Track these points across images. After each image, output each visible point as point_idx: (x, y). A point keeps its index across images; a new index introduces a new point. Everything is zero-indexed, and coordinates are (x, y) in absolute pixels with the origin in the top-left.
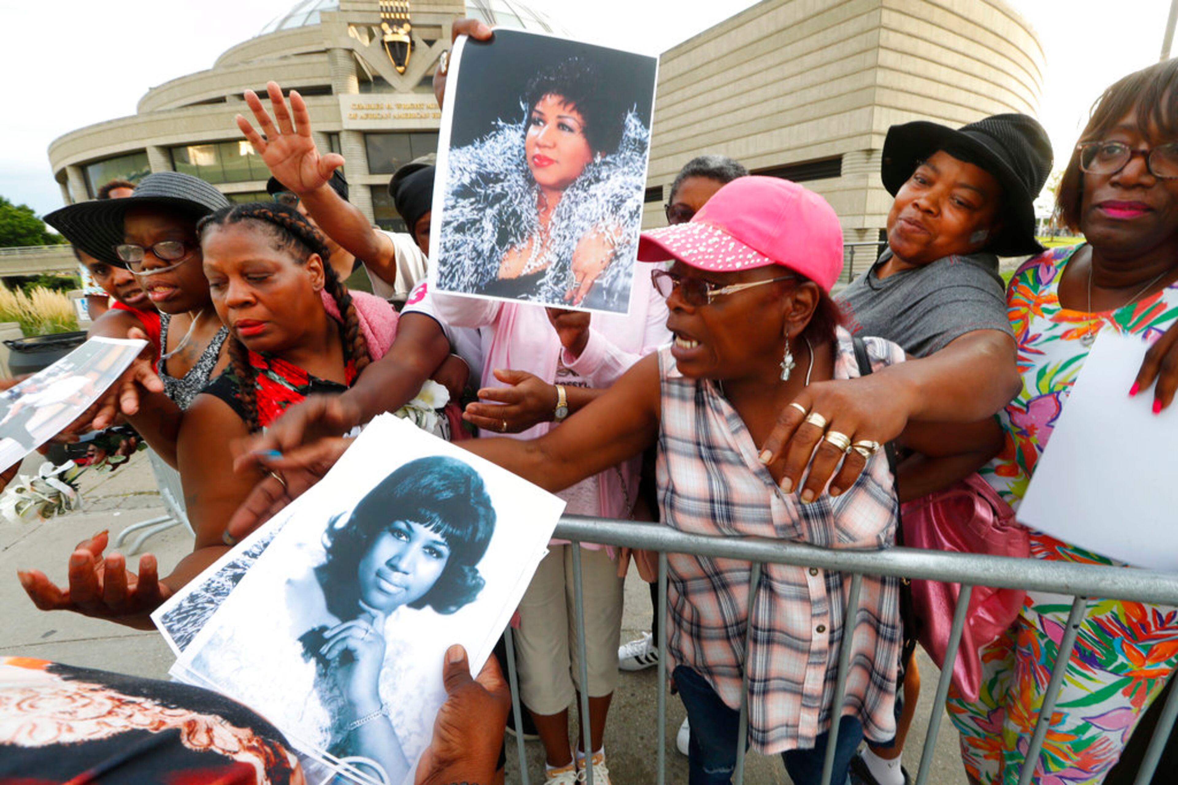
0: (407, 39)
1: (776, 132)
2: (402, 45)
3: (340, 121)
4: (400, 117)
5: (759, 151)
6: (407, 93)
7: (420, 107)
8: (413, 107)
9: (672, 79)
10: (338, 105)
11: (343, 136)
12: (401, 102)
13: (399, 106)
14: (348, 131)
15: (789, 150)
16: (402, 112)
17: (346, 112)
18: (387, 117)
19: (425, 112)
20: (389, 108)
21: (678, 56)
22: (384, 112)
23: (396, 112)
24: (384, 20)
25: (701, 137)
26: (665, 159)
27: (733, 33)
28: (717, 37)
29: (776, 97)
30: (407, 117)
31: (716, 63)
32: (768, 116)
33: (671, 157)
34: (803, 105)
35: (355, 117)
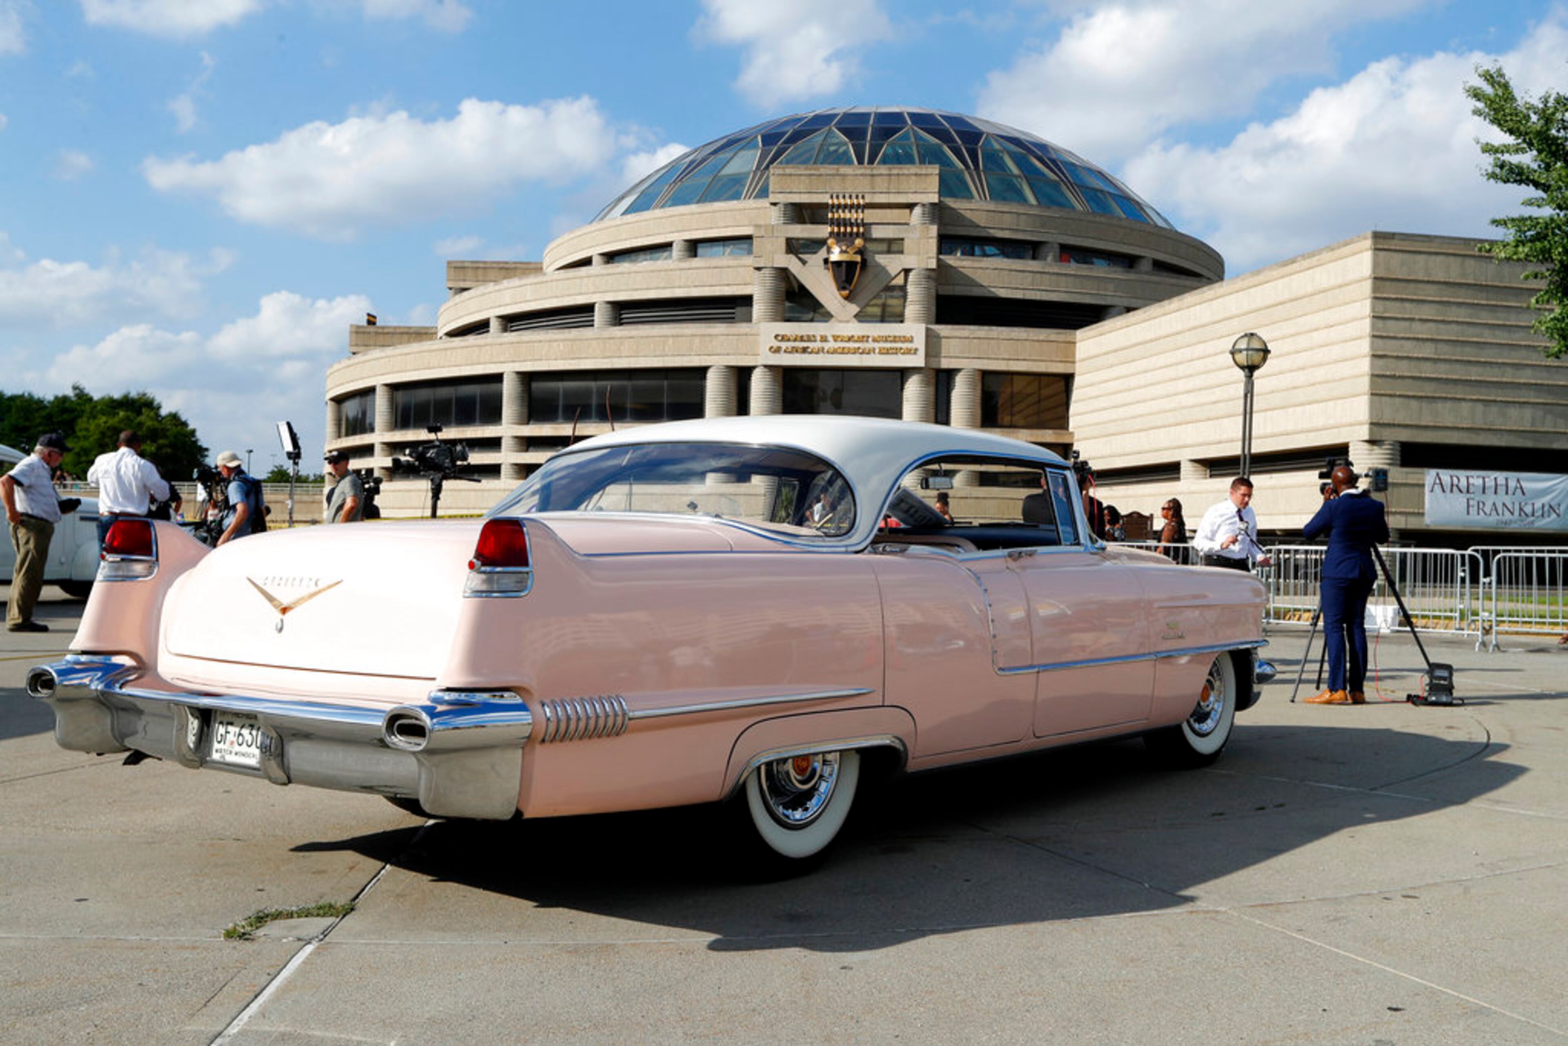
1: (1291, 410)
3: (757, 354)
4: (835, 352)
5: (1276, 430)
6: (848, 322)
7: (864, 339)
8: (853, 339)
9: (1195, 328)
10: (756, 335)
11: (755, 373)
12: (838, 333)
13: (836, 338)
15: (1302, 432)
16: (839, 345)
17: (767, 342)
18: (820, 351)
19: (870, 345)
20: (823, 340)
21: (1200, 303)
22: (816, 345)
23: (831, 345)
25: (1221, 405)
26: (1184, 426)
27: (1253, 290)
28: (1237, 292)
29: (1291, 371)
30: (844, 351)
31: (1237, 319)
32: (1284, 390)
33: (1190, 425)
34: (1313, 384)
35: (778, 350)
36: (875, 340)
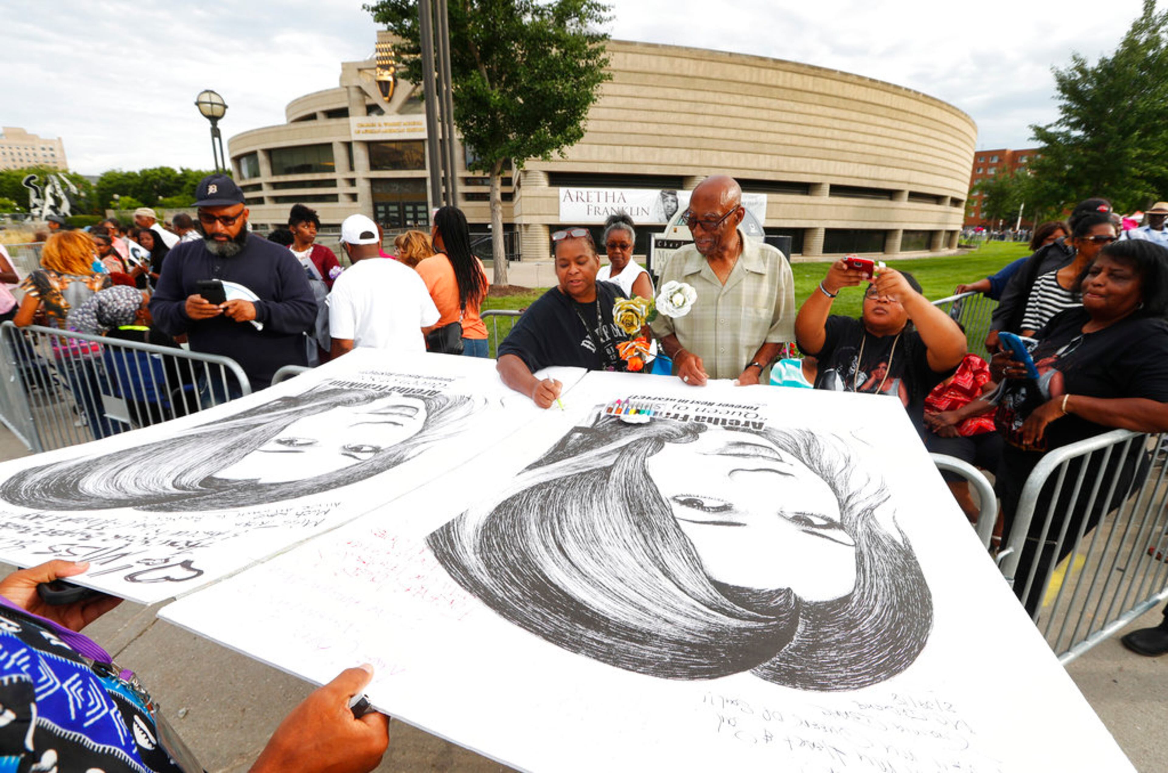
0: (390, 79)
2: (387, 83)
3: (350, 134)
4: (385, 132)
6: (392, 114)
7: (398, 124)
8: (394, 124)
10: (349, 124)
11: (354, 145)
12: (386, 121)
13: (386, 124)
14: (356, 141)
16: (388, 128)
17: (354, 128)
18: (379, 132)
19: (402, 128)
20: (380, 125)
22: (376, 128)
23: (384, 128)
24: (379, 66)
30: (391, 131)
35: (359, 132)
36: (405, 125)
